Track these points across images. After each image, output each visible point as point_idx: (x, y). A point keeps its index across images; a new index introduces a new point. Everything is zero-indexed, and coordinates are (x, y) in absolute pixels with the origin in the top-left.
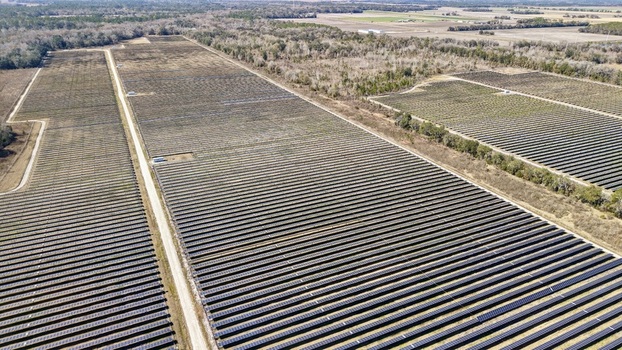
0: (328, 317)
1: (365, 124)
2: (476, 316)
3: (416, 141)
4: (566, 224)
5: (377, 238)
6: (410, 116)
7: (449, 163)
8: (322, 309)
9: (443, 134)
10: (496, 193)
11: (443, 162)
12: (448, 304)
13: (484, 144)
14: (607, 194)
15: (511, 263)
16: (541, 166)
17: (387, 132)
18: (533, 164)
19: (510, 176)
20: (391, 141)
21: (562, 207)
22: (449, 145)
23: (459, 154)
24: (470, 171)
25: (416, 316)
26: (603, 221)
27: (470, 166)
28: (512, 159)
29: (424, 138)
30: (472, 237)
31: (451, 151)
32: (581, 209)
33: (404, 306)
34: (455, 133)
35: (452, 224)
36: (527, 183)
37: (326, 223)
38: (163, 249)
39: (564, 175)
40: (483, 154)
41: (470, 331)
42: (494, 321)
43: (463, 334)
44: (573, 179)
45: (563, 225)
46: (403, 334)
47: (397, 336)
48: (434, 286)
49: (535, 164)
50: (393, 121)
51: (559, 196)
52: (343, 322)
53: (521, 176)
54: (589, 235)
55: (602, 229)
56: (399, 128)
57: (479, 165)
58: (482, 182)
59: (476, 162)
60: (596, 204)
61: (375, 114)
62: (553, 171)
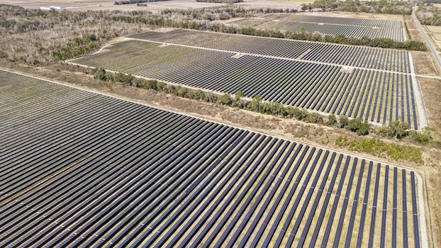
0: (82, 237)
1: (69, 82)
2: (184, 192)
3: (114, 88)
4: (218, 119)
5: (105, 165)
6: (104, 71)
7: (141, 99)
8: (75, 233)
9: (132, 79)
10: (176, 111)
11: (137, 98)
12: (166, 191)
13: (161, 81)
14: (233, 96)
15: (196, 151)
16: (197, 89)
17: (89, 85)
18: (192, 88)
19: (182, 98)
20: (95, 91)
21: (214, 110)
22: (138, 86)
23: (146, 91)
24: (157, 101)
25: (147, 208)
26: (235, 112)
27: (155, 98)
28: (180, 87)
29: (119, 85)
30: (169, 143)
31: (140, 90)
32: (223, 109)
33: (137, 205)
34: (139, 77)
35: (154, 139)
36: (192, 100)
37: (59, 167)
39: (210, 91)
40: (162, 88)
41: (183, 203)
42: (195, 190)
43: (179, 206)
44: (215, 92)
45: (216, 120)
46: (142, 224)
47: (138, 226)
48: (153, 183)
49: (193, 88)
50: (92, 76)
51: (211, 104)
52: (96, 235)
53: (187, 97)
54: (230, 122)
55: (235, 117)
56: (98, 81)
57: (161, 95)
58: (166, 106)
59: (159, 94)
60: (230, 103)
61: (76, 73)
62: (204, 90)
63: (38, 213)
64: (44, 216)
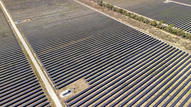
0: (82, 65)
1: (88, 5)
2: (123, 60)
3: (104, 10)
4: (147, 32)
5: (95, 42)
6: (102, 2)
7: (114, 17)
8: (80, 63)
9: (112, 7)
10: (128, 25)
11: (113, 16)
12: (115, 58)
13: (125, 10)
14: (158, 22)
15: (132, 45)
16: (141, 16)
17: (95, 7)
18: (138, 15)
19: (132, 19)
20: (97, 10)
21: (146, 27)
22: (114, 11)
23: (117, 13)
24: (121, 19)
25: (107, 62)
26: (157, 30)
27: (121, 17)
28: (133, 14)
29: (107, 9)
30: (121, 38)
31: (115, 12)
32: (151, 28)
33: (103, 60)
34: (116, 7)
35: (116, 35)
36: (137, 21)
37: (79, 38)
38: (26, 51)
39: (147, 18)
40: (124, 13)
41: (121, 64)
42: (128, 61)
43: (119, 65)
44: (149, 19)
45: (146, 33)
46: (103, 67)
47: (102, 68)
48: (111, 53)
49: (139, 15)
50: (97, 4)
51: (145, 24)
52: (87, 66)
53: (135, 19)
54: (153, 35)
55: (156, 33)
56: (99, 6)
57: (123, 17)
58: (124, 22)
59: (122, 16)
60: (155, 26)
61: (91, 1)
62: (144, 17)
63: (70, 53)
64: (71, 54)
